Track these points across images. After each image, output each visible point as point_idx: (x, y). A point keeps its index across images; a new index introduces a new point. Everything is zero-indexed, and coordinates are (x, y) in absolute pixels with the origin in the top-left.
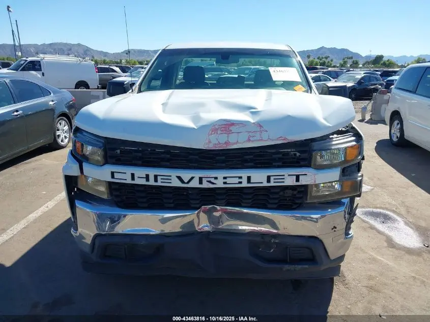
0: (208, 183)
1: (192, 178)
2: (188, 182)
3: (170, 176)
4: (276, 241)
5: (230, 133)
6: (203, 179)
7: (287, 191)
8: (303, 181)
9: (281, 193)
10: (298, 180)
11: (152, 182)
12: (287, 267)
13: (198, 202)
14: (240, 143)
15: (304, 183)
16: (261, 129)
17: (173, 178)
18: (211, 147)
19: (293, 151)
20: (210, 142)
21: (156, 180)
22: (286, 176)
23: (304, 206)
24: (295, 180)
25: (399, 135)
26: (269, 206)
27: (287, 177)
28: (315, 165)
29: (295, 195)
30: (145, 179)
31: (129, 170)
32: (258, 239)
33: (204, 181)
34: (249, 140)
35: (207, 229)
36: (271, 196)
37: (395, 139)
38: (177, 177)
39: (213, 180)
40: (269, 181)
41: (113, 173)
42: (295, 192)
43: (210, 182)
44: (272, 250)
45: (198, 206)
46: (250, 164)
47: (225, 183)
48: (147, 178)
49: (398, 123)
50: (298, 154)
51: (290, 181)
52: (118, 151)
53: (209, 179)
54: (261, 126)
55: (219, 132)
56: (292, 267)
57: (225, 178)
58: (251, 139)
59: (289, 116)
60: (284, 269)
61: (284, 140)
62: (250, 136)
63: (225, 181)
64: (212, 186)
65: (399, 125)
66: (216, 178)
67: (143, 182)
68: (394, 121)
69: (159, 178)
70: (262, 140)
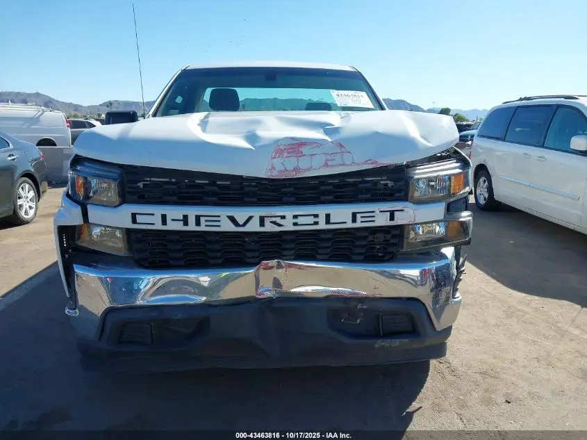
0: (272, 224)
1: (250, 218)
2: (244, 225)
3: (219, 216)
4: (365, 307)
5: (300, 156)
6: (266, 219)
7: (377, 235)
8: (400, 220)
9: (370, 238)
10: (392, 218)
11: (192, 227)
12: (379, 343)
13: (257, 254)
14: (315, 169)
15: (400, 222)
16: (343, 150)
17: (222, 219)
18: (275, 175)
19: (384, 180)
20: (273, 168)
21: (198, 223)
22: (377, 212)
23: (399, 256)
24: (389, 218)
25: (487, 196)
26: (354, 257)
27: (378, 215)
28: (412, 197)
29: (388, 240)
30: (182, 222)
31: (158, 210)
32: (340, 305)
33: (267, 221)
34: (326, 165)
35: (268, 294)
36: (358, 243)
37: (482, 202)
38: (228, 217)
39: (278, 220)
40: (354, 220)
41: (134, 216)
42: (388, 237)
43: (275, 223)
44: (358, 321)
45: (257, 260)
46: (328, 197)
47: (295, 224)
48: (185, 220)
49: (485, 181)
50: (390, 184)
51: (382, 220)
52: (141, 185)
53: (274, 219)
54: (341, 146)
55: (285, 154)
56: (386, 343)
57: (295, 217)
58: (330, 163)
59: (378, 133)
60: (377, 346)
61: (372, 163)
62: (328, 160)
63: (295, 221)
64: (278, 229)
65: (487, 183)
66: (283, 217)
67: (179, 226)
68: (480, 178)
69: (202, 220)
70: (344, 164)
